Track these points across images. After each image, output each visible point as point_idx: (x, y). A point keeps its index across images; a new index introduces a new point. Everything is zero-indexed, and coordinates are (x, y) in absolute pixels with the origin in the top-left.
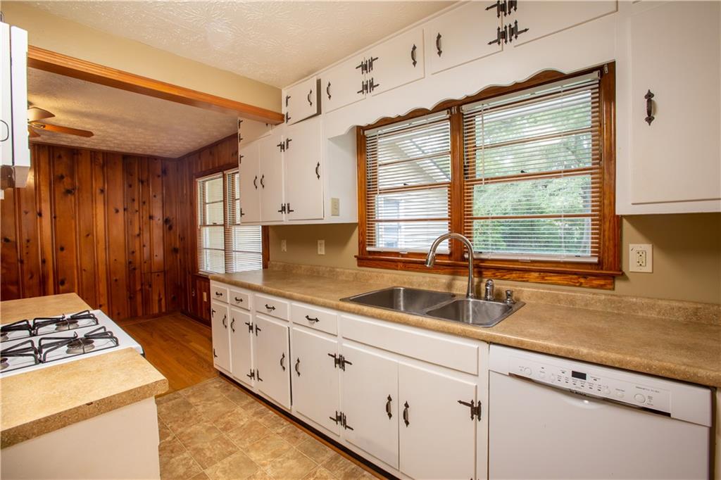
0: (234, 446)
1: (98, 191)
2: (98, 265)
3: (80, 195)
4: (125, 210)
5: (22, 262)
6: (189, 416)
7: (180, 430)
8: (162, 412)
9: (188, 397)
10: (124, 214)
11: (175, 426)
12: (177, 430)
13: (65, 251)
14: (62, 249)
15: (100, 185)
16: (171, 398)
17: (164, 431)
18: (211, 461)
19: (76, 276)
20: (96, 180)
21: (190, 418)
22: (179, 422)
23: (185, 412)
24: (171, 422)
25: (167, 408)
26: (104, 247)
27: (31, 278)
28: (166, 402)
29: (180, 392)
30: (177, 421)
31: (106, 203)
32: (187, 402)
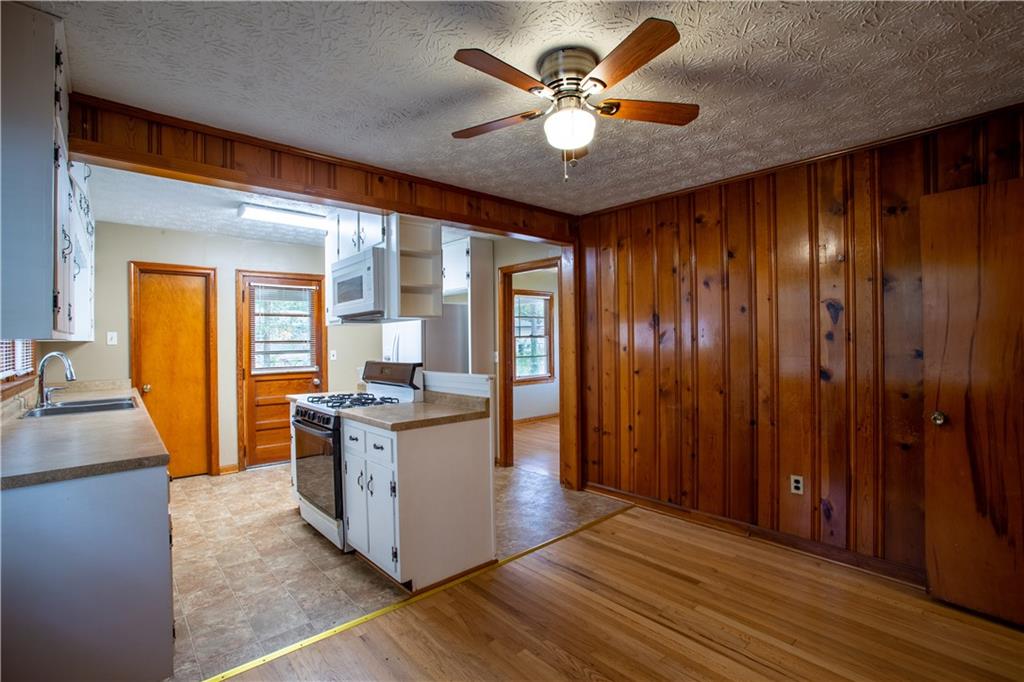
0: (225, 572)
6: (261, 605)
7: (276, 589)
8: (296, 615)
11: (280, 593)
18: (252, 563)
23: (264, 611)
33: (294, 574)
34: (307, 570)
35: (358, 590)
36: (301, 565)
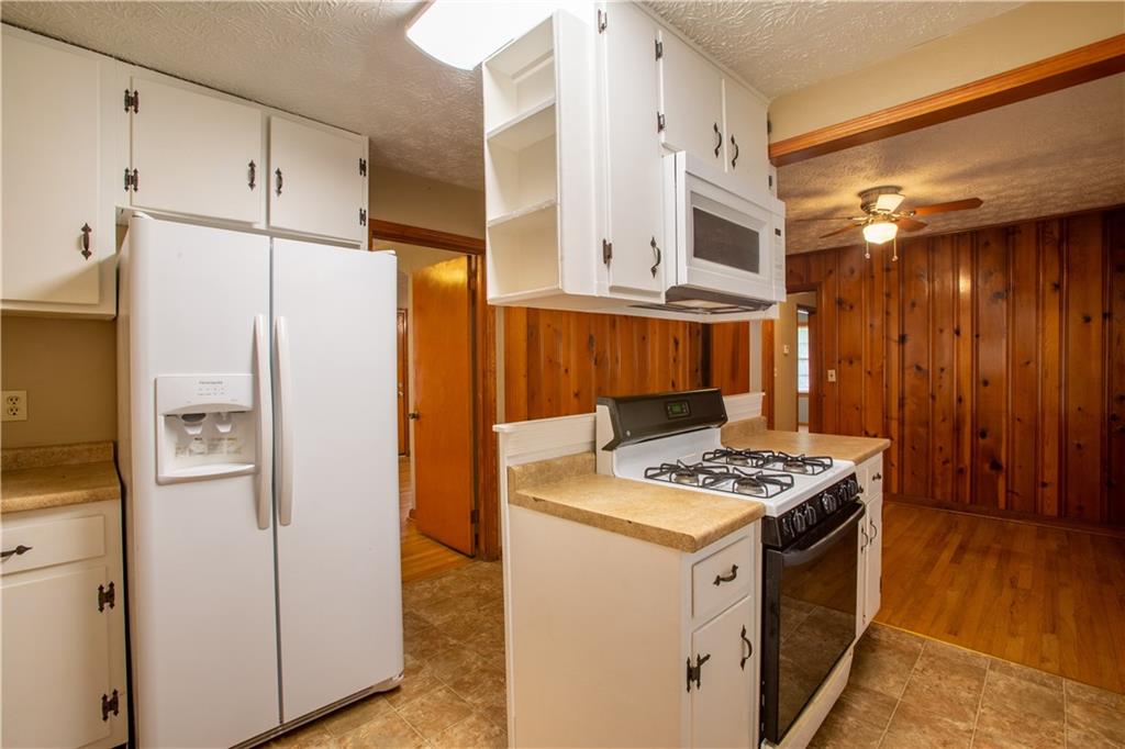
1: (1048, 287)
2: (1043, 414)
3: (1017, 298)
4: (1105, 316)
5: (933, 397)
6: (1033, 725)
7: (991, 729)
9: (1074, 701)
10: (1103, 324)
11: (990, 718)
12: (988, 726)
13: (989, 387)
14: (986, 383)
15: (1054, 277)
16: (1038, 679)
17: (967, 710)
19: (1004, 427)
20: (1045, 270)
21: (1032, 731)
22: (1006, 719)
23: (1034, 715)
24: (991, 709)
25: (1011, 688)
26: (1057, 384)
27: (944, 420)
28: (1019, 677)
29: (1066, 683)
30: (1003, 716)
31: (1063, 307)
32: (1062, 705)
33: (939, 730)
34: (914, 719)
35: (897, 656)
36: (910, 734)
